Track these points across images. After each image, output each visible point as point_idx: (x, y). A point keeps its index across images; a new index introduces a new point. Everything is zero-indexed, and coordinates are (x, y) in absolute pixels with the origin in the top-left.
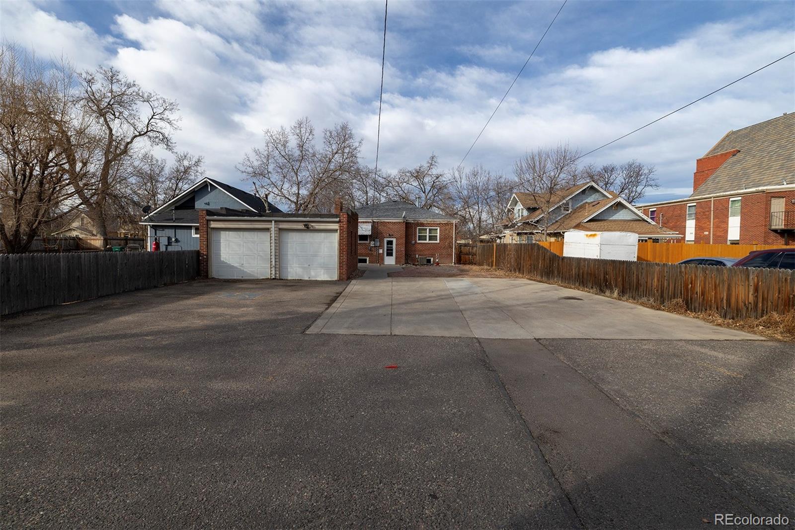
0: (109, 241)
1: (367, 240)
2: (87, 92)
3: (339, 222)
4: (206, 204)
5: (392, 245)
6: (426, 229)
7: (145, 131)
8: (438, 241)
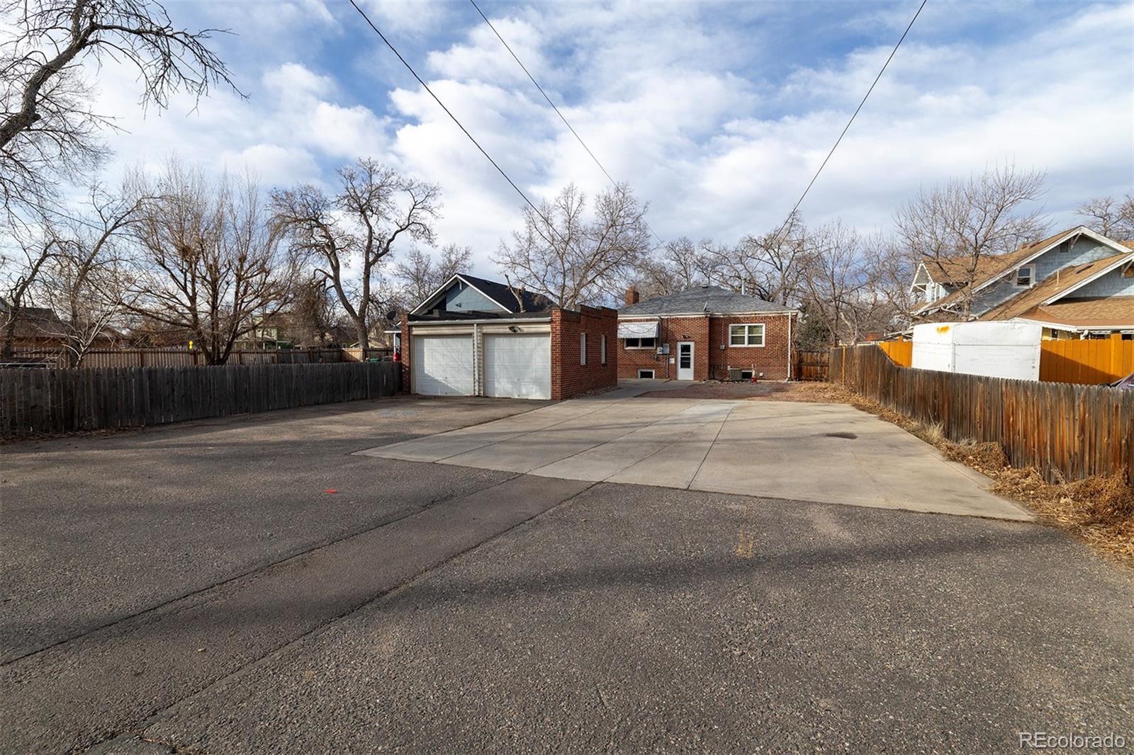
0: (368, 353)
1: (653, 346)
2: (347, 188)
3: (551, 322)
4: (457, 305)
5: (689, 351)
6: (744, 327)
7: (406, 224)
8: (763, 345)
